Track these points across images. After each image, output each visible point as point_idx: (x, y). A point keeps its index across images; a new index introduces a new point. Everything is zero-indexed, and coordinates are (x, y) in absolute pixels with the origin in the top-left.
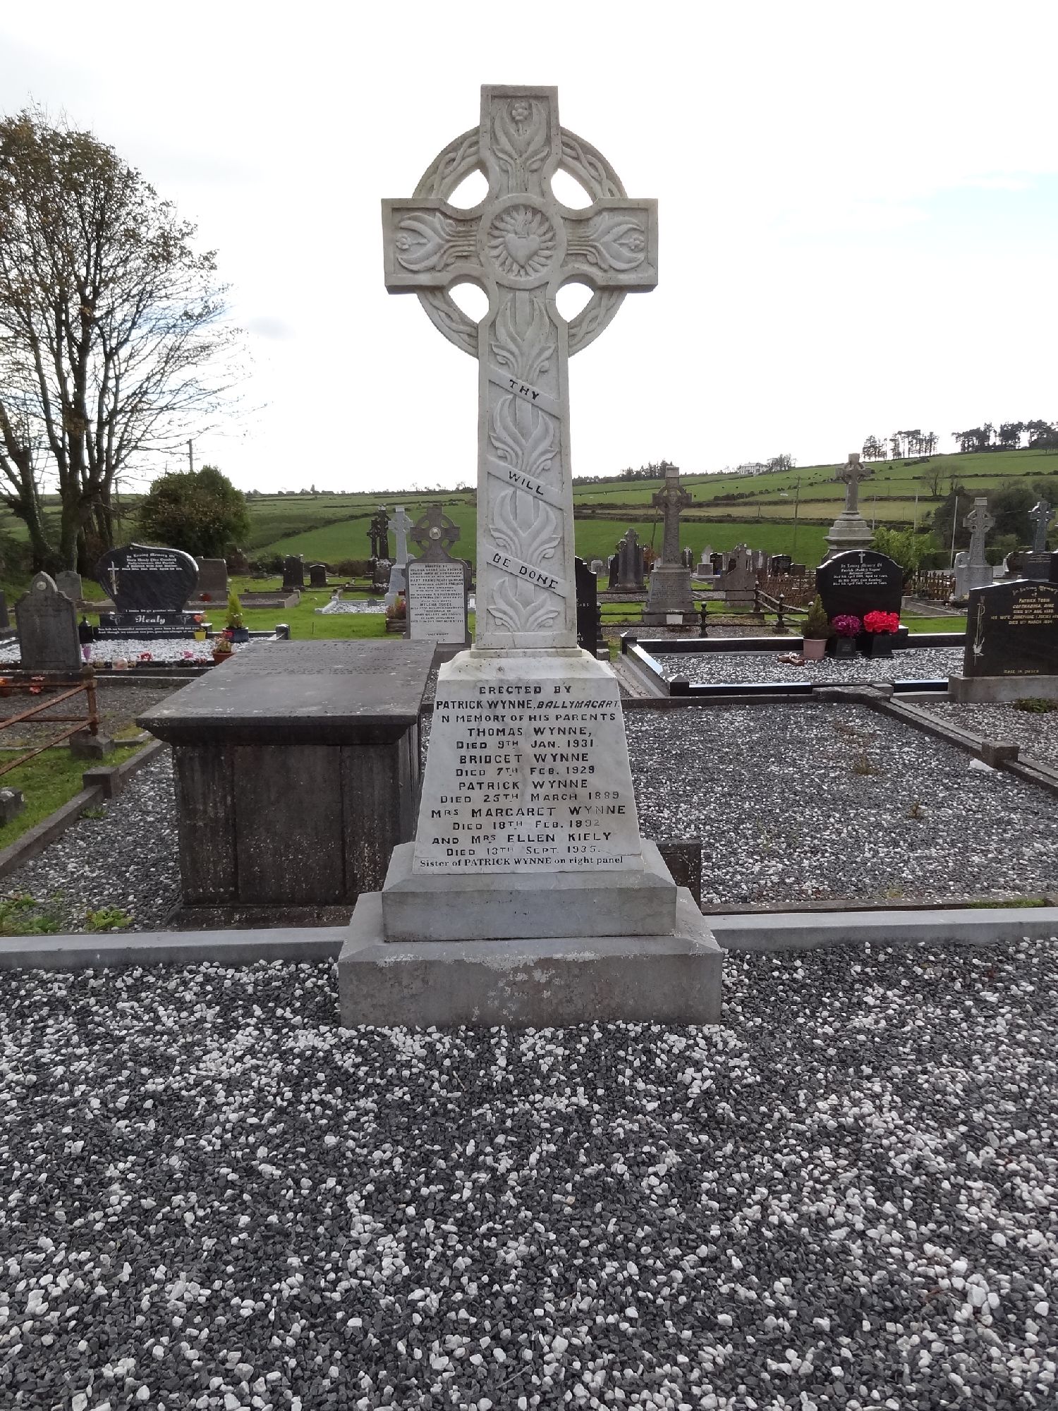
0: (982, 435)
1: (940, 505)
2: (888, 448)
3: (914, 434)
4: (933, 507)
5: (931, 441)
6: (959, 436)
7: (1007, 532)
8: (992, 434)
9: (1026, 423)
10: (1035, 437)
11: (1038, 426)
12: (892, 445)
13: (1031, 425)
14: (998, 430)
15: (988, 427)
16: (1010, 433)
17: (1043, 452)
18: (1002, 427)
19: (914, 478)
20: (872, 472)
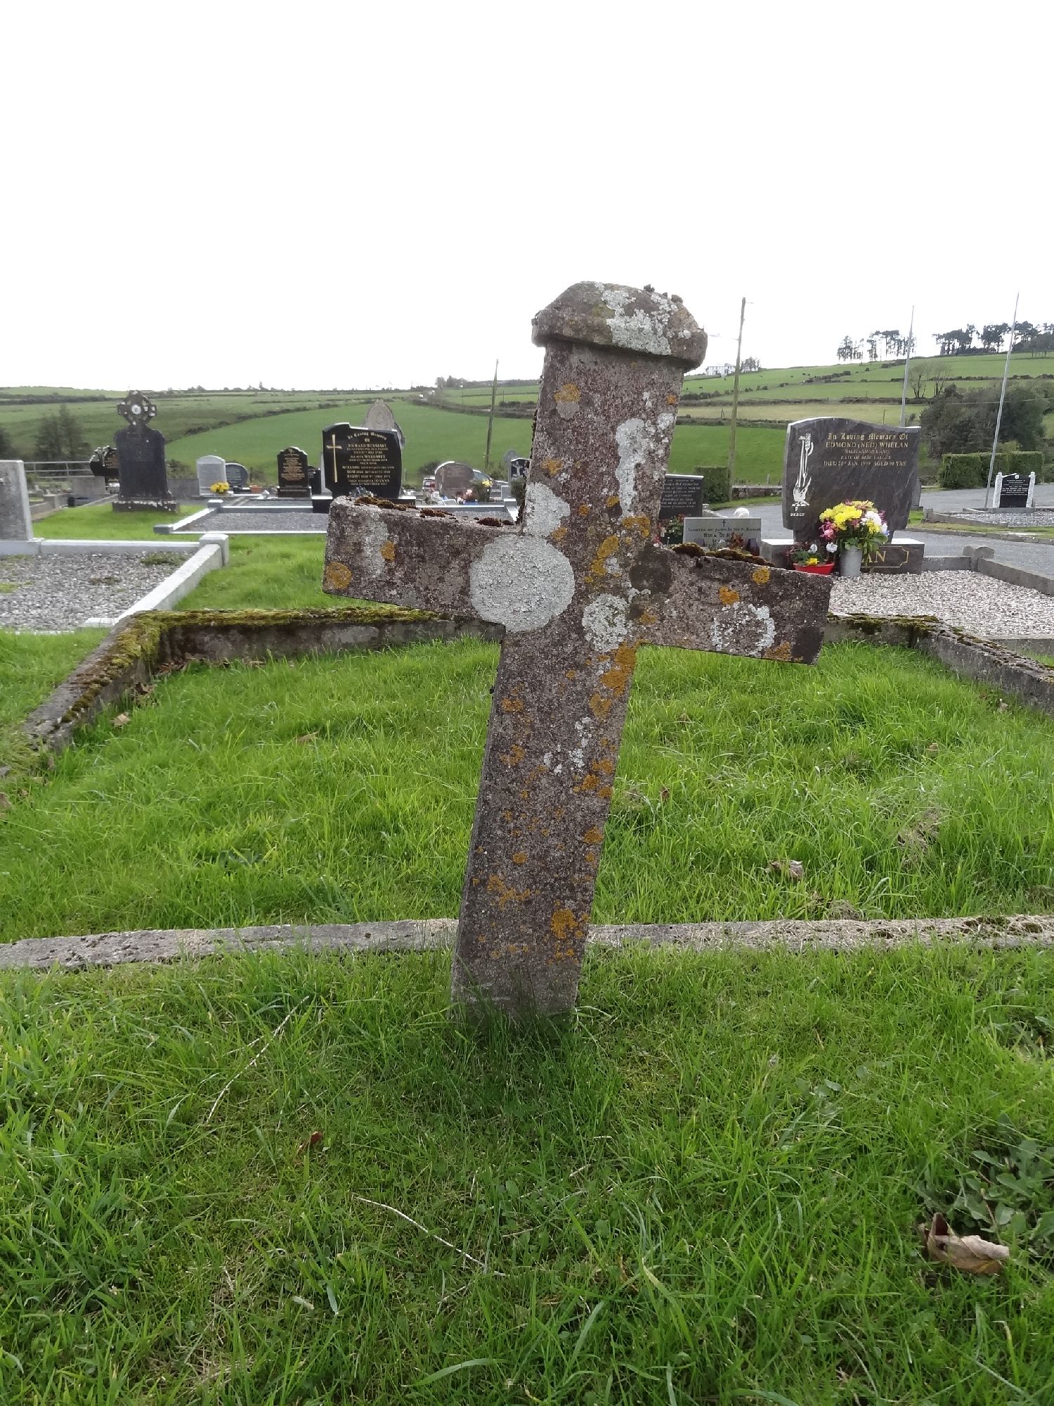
0: (964, 337)
1: (924, 407)
2: (864, 348)
3: (891, 334)
4: (917, 411)
6: (940, 337)
8: (974, 336)
9: (1011, 324)
10: (1019, 341)
11: (1024, 328)
12: (869, 346)
14: (981, 332)
15: (971, 328)
16: (992, 335)
17: (1029, 355)
18: (986, 329)
19: (892, 380)
20: (847, 373)
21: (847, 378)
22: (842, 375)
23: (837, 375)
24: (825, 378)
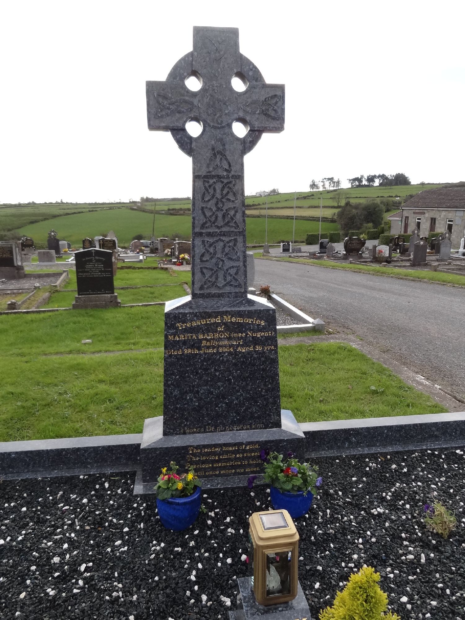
0: (359, 180)
1: (340, 210)
2: (320, 185)
3: (331, 179)
4: (336, 211)
5: (338, 182)
6: (350, 180)
7: (368, 222)
8: (364, 180)
9: (377, 175)
10: (381, 182)
11: (383, 177)
12: (322, 184)
13: (379, 176)
14: (366, 178)
15: (362, 177)
16: (371, 179)
17: (384, 187)
18: (368, 177)
19: (331, 198)
20: (313, 195)
21: (312, 197)
22: (311, 196)
23: (309, 196)
24: (304, 197)
